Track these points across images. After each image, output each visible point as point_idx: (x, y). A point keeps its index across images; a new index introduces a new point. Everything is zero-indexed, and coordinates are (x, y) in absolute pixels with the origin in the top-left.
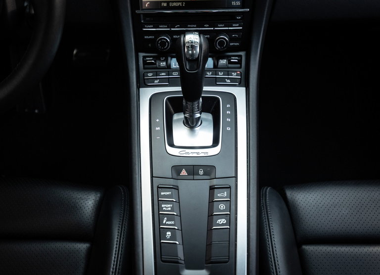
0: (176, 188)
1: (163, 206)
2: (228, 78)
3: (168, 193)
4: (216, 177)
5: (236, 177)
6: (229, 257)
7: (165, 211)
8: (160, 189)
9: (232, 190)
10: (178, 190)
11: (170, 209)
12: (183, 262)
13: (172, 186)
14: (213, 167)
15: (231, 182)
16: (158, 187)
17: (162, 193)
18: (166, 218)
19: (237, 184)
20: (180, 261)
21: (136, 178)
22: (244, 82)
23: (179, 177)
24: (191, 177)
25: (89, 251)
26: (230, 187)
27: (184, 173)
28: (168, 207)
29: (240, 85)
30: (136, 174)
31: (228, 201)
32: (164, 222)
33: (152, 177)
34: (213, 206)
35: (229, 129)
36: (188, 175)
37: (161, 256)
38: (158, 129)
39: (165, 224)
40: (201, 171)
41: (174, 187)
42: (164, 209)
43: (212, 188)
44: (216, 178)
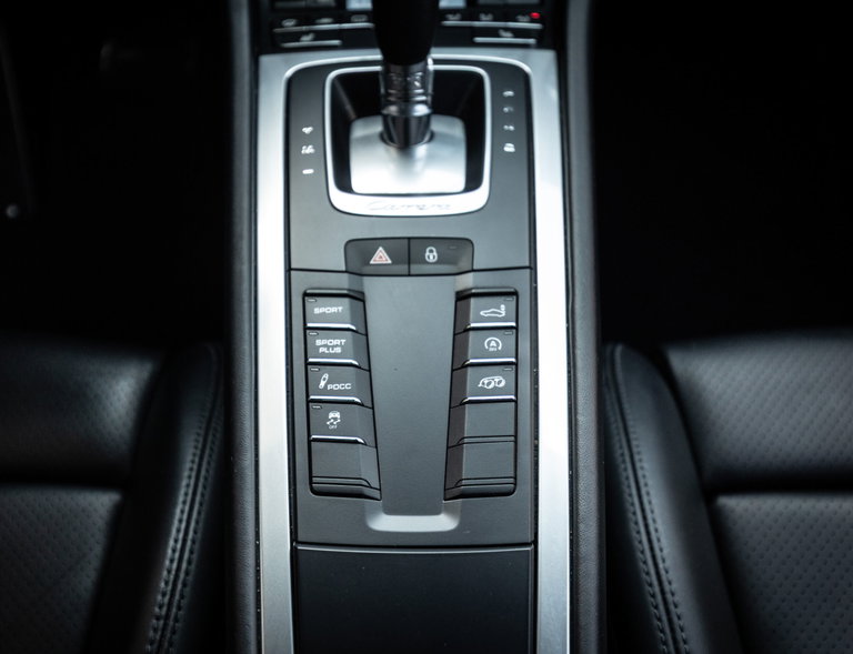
0: (357, 297)
1: (318, 342)
2: (507, 29)
3: (334, 310)
4: (475, 268)
5: (532, 267)
6: (515, 478)
7: (324, 355)
8: (310, 300)
9: (523, 299)
10: (363, 301)
11: (338, 350)
12: (376, 494)
13: (345, 292)
14: (467, 242)
15: (520, 281)
16: (306, 295)
17: (317, 311)
18: (326, 376)
19: (536, 288)
20: (367, 491)
21: (241, 272)
22: (552, 37)
23: (366, 270)
24: (403, 268)
25: (118, 516)
26: (515, 294)
27: (381, 257)
28: (333, 347)
29: (541, 45)
30: (242, 264)
31: (511, 328)
32: (322, 384)
33: (289, 269)
34: (466, 342)
35: (509, 148)
36: (394, 263)
37: (311, 477)
38: (308, 150)
39: (325, 391)
40: (431, 251)
41: (352, 294)
42: (321, 350)
43: (463, 297)
44: (473, 271)
